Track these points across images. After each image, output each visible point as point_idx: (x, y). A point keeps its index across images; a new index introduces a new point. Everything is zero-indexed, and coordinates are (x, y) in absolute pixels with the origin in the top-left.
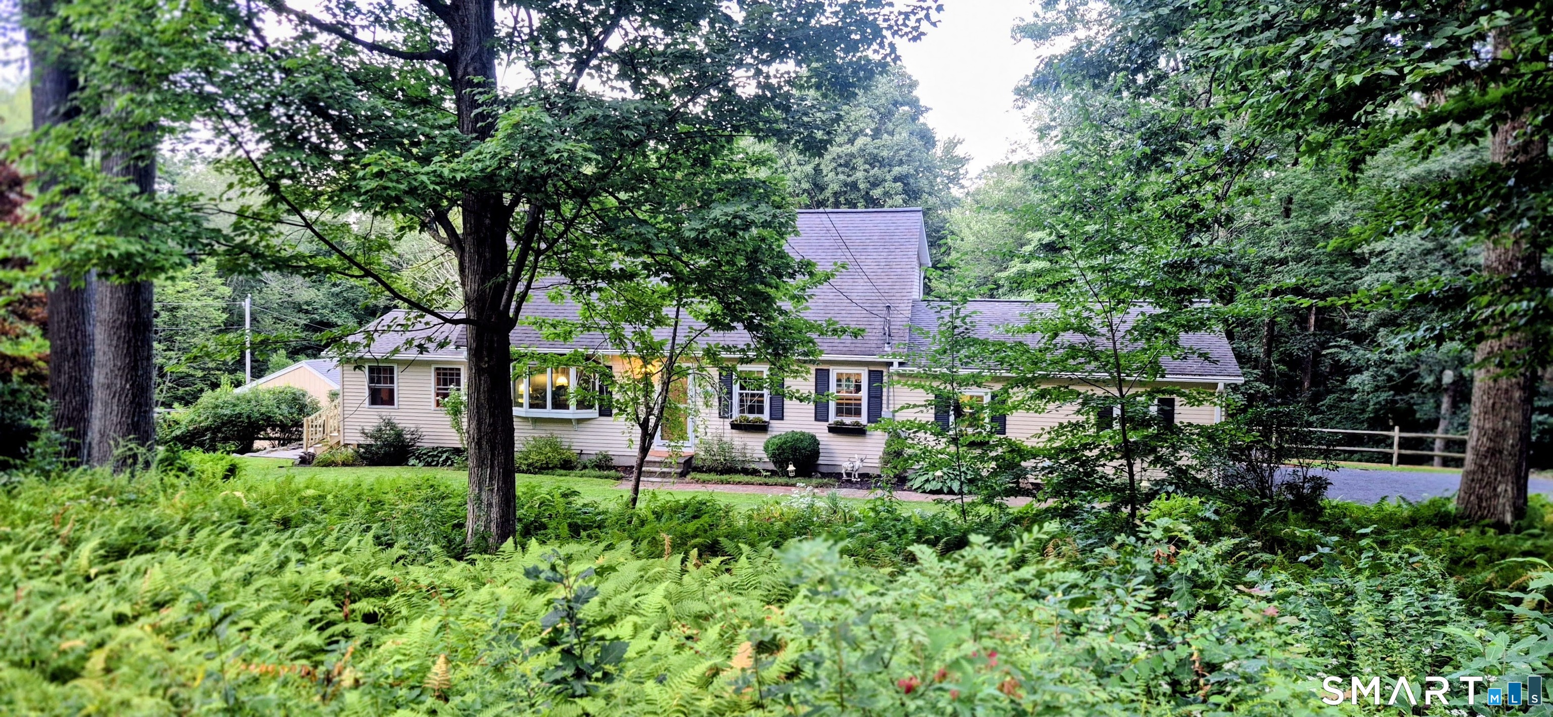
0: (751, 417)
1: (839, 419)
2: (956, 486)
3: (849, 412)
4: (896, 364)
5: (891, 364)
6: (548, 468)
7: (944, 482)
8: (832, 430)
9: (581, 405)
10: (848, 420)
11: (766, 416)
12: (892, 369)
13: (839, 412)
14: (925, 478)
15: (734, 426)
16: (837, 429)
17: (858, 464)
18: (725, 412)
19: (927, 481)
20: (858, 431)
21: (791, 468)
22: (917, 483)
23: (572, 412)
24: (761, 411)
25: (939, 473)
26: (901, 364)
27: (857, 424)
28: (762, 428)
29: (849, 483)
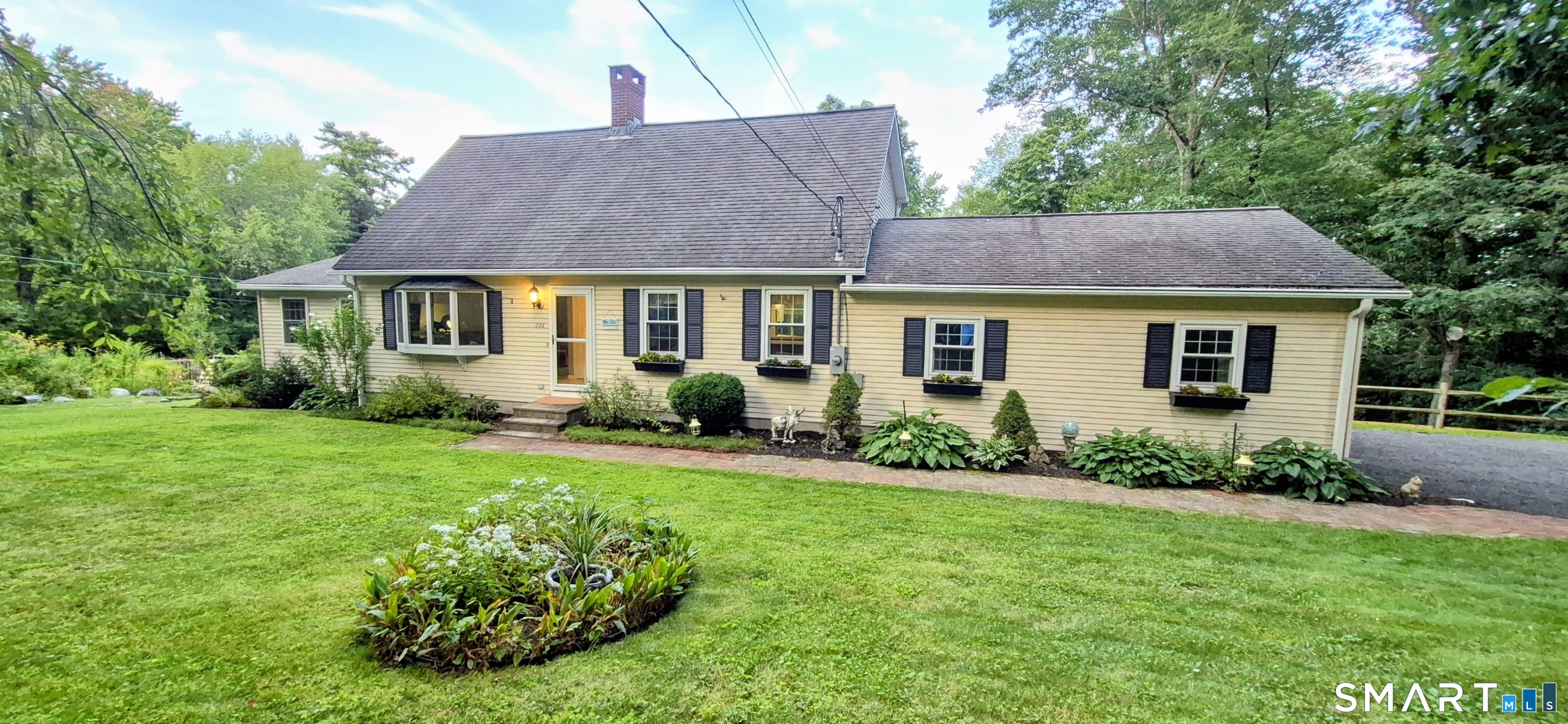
0: (662, 354)
1: (773, 357)
2: (931, 457)
3: (787, 350)
4: (849, 279)
5: (842, 279)
6: (405, 416)
7: (913, 450)
8: (762, 371)
9: (464, 339)
10: (784, 359)
11: (680, 355)
12: (843, 287)
13: (774, 349)
14: (883, 443)
15: (639, 366)
16: (770, 372)
17: (792, 419)
18: (630, 348)
19: (888, 447)
20: (799, 374)
21: (695, 423)
22: (873, 451)
23: (454, 349)
24: (675, 347)
25: (905, 436)
26: (856, 279)
27: (796, 363)
28: (674, 369)
29: (778, 448)
